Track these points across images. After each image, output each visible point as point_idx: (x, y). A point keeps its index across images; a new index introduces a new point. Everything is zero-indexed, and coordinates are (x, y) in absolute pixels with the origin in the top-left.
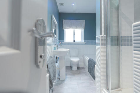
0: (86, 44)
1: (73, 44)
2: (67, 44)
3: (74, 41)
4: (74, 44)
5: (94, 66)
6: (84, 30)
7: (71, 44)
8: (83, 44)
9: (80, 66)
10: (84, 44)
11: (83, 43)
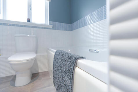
0: (53, 28)
1: (25, 26)
2: (10, 25)
3: (29, 20)
4: (29, 27)
5: (73, 73)
6: (50, 3)
7: (21, 26)
8: (47, 28)
9: (41, 70)
10: (50, 29)
11: (47, 25)
